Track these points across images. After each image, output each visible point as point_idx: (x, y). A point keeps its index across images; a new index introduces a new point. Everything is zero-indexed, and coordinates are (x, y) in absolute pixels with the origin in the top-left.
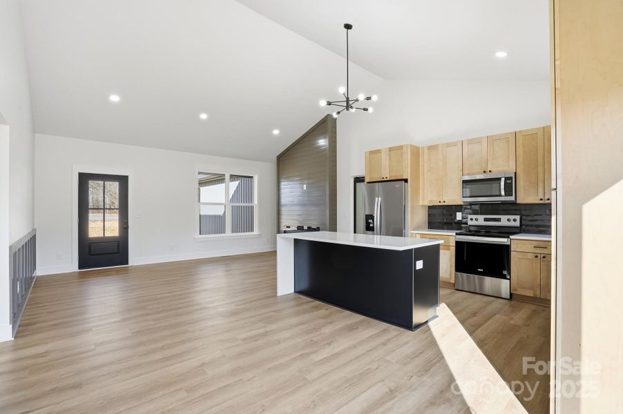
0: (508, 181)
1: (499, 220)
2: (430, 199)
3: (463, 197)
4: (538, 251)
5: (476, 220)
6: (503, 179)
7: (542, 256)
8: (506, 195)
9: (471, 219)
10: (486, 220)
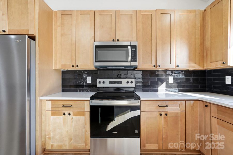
0: (133, 49)
1: (121, 82)
2: (63, 63)
3: (96, 62)
4: (161, 109)
5: (103, 82)
6: (129, 47)
7: (164, 113)
8: (132, 61)
9: (100, 82)
10: (111, 82)
